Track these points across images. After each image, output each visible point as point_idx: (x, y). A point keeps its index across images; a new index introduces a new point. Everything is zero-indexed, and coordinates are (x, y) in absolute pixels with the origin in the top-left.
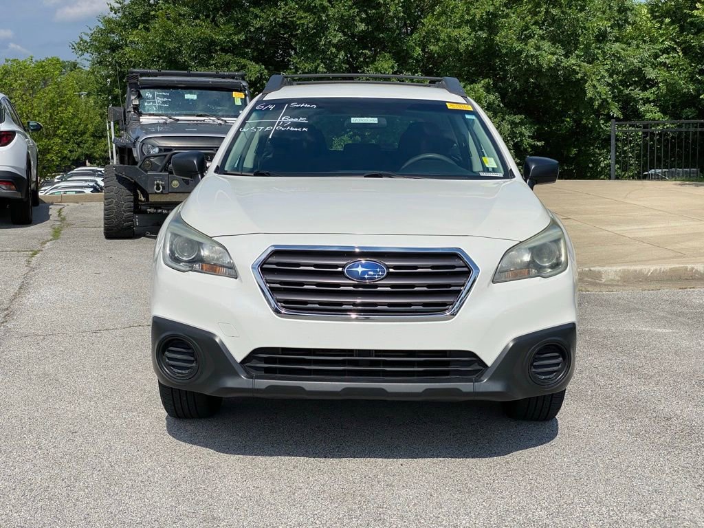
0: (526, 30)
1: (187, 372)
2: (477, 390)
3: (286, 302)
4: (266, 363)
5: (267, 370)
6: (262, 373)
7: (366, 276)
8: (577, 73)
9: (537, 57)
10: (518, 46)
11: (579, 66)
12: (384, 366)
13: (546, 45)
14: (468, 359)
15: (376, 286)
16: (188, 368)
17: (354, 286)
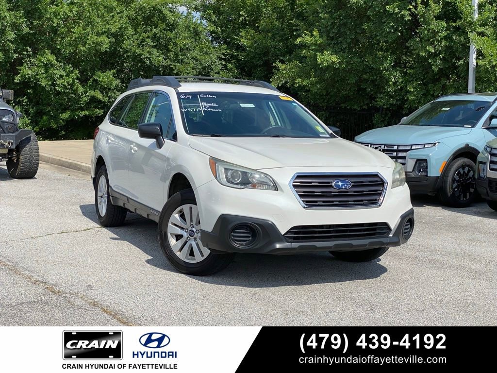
0: (143, 42)
1: (245, 243)
2: (391, 242)
3: (307, 202)
4: (295, 234)
5: (295, 238)
6: (292, 240)
7: (343, 187)
8: (174, 70)
9: (149, 59)
10: (138, 51)
11: (175, 66)
12: (350, 232)
13: (155, 51)
14: (385, 226)
15: (348, 192)
16: (246, 241)
17: (338, 192)
